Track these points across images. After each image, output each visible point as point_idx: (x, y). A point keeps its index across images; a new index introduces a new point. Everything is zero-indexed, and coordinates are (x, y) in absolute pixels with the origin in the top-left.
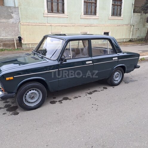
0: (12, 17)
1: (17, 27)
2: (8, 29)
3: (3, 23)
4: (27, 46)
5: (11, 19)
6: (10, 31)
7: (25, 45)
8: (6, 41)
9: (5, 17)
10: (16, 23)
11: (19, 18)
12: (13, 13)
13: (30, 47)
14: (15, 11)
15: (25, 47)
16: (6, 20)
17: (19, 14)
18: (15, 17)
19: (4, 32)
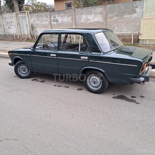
0: (135, 12)
1: (139, 22)
2: (130, 24)
3: (127, 18)
4: (145, 42)
5: (134, 14)
6: (131, 26)
7: (142, 41)
8: (126, 36)
9: (129, 13)
10: (138, 18)
11: (143, 12)
12: (137, 8)
13: (148, 44)
14: (140, 5)
15: (142, 43)
16: (130, 15)
17: (143, 7)
18: (138, 11)
19: (126, 27)
